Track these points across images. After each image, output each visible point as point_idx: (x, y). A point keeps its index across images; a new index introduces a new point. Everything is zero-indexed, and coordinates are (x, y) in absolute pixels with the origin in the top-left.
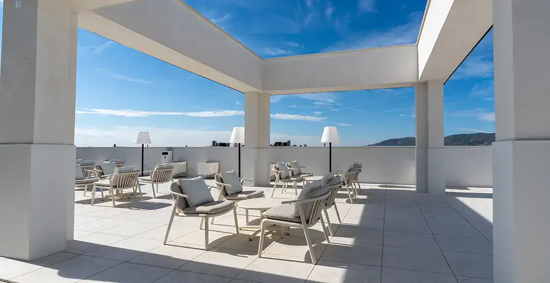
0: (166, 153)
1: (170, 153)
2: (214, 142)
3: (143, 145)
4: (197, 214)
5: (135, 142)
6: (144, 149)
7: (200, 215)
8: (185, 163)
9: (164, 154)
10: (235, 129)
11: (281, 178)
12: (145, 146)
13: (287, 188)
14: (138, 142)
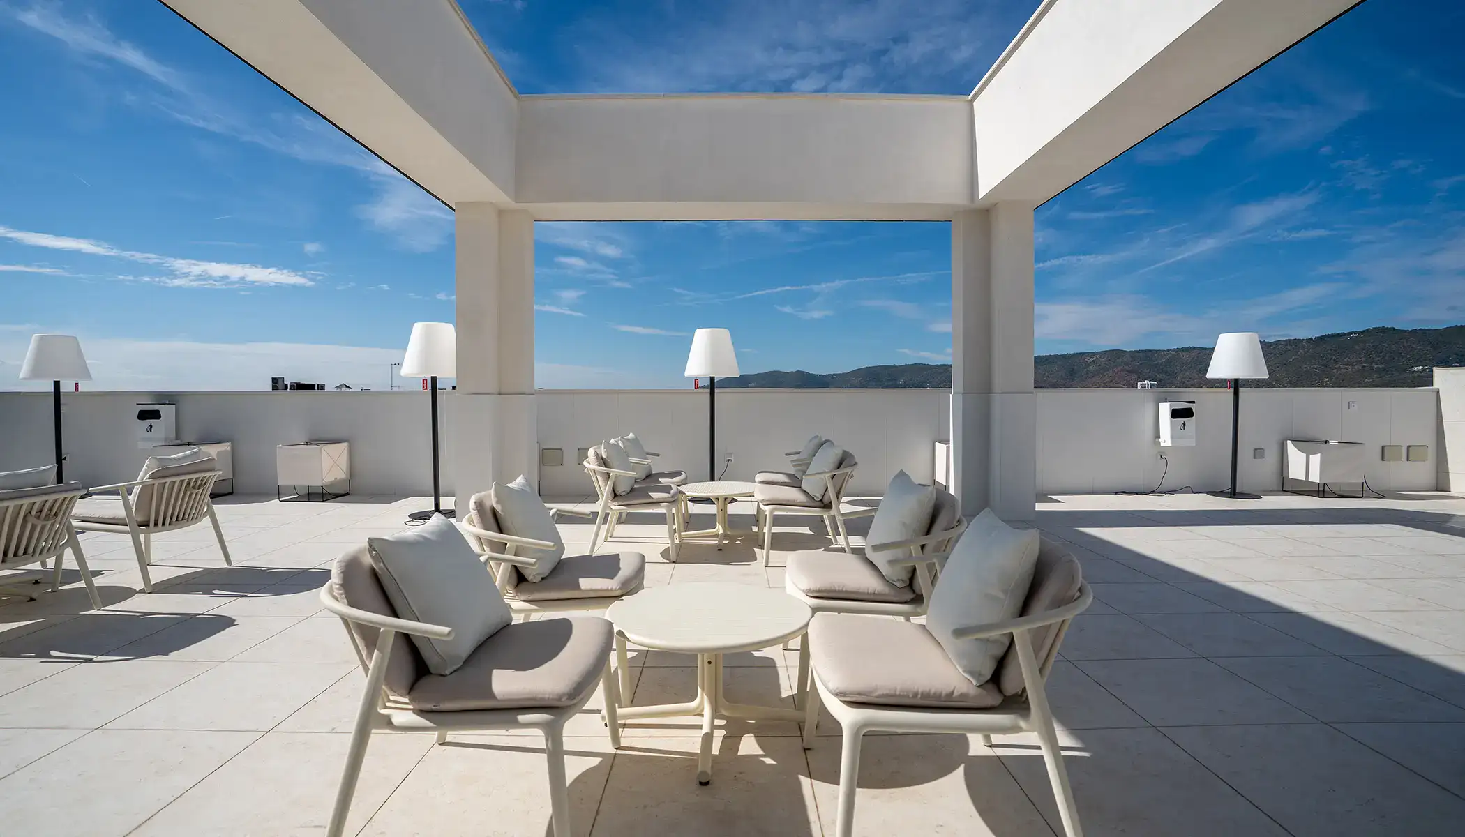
0: (155, 415)
1: (167, 411)
2: (275, 381)
3: (57, 384)
4: (508, 712)
5: (24, 372)
6: (62, 401)
7: (522, 718)
8: (226, 447)
9: (143, 415)
10: (418, 328)
11: (615, 495)
12: (67, 387)
13: (620, 521)
14: (36, 373)
